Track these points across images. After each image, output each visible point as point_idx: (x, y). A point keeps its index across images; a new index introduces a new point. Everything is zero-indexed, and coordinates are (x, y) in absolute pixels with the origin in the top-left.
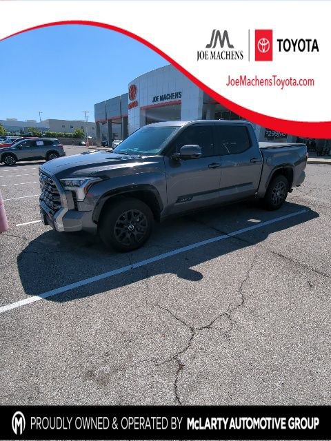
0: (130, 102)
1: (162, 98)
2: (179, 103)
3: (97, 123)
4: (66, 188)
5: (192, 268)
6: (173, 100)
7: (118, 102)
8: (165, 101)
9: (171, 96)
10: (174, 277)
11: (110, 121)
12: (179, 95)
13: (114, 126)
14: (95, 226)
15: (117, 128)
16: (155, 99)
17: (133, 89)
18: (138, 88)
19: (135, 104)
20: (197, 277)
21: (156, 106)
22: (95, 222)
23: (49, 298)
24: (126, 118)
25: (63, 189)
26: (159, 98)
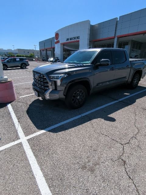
0: (56, 41)
1: (71, 39)
2: (78, 41)
3: (40, 51)
4: (51, 80)
5: (109, 116)
6: (75, 40)
7: (50, 41)
8: (72, 40)
9: (75, 38)
10: (103, 120)
11: (46, 50)
12: (78, 38)
13: (48, 52)
14: (64, 97)
15: (49, 53)
16: (68, 39)
17: (57, 35)
18: (59, 34)
19: (58, 42)
20: (113, 120)
21: (68, 43)
22: (64, 95)
23: (49, 131)
24: (54, 49)
25: (50, 80)
26: (69, 39)
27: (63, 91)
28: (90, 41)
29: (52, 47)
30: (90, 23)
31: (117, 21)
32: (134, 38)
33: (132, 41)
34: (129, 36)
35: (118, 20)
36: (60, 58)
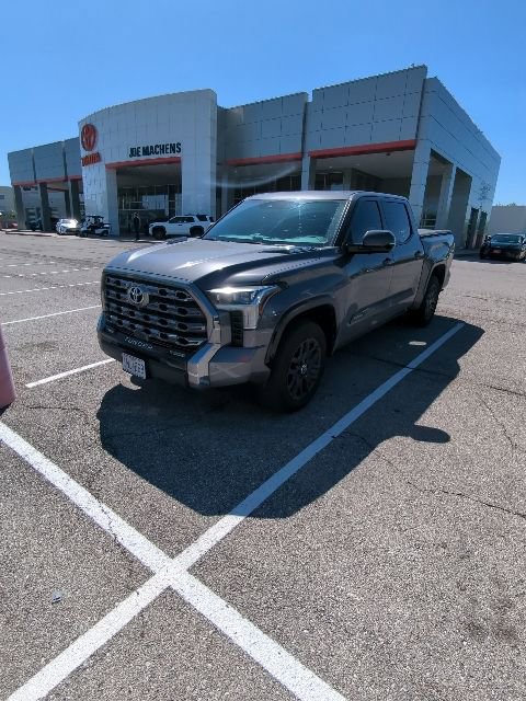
0: (84, 153)
1: (146, 151)
2: (178, 161)
3: (16, 188)
5: (418, 423)
6: (165, 156)
8: (152, 157)
9: (163, 149)
11: (43, 185)
12: (175, 148)
13: (51, 195)
14: (268, 370)
16: (134, 152)
17: (89, 132)
18: (99, 129)
19: (95, 158)
21: (137, 165)
22: (267, 365)
24: (77, 184)
25: (215, 308)
26: (141, 150)
27: (265, 349)
28: (218, 164)
29: (71, 175)
30: (214, 101)
31: (306, 104)
32: (360, 162)
33: (355, 171)
34: (343, 155)
35: (310, 99)
36: (105, 220)
